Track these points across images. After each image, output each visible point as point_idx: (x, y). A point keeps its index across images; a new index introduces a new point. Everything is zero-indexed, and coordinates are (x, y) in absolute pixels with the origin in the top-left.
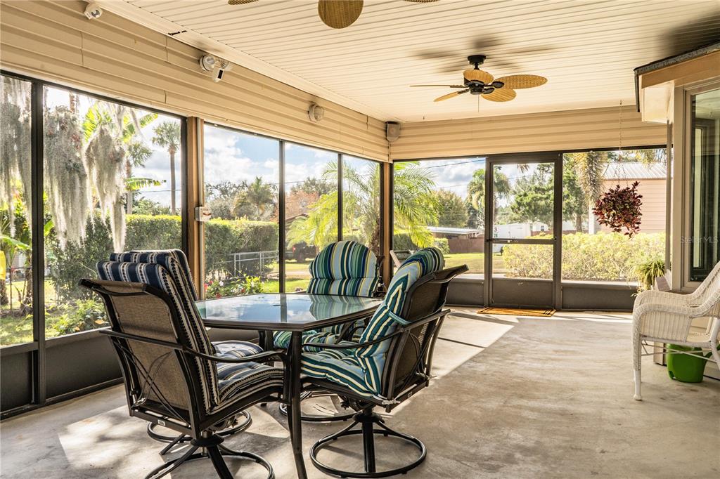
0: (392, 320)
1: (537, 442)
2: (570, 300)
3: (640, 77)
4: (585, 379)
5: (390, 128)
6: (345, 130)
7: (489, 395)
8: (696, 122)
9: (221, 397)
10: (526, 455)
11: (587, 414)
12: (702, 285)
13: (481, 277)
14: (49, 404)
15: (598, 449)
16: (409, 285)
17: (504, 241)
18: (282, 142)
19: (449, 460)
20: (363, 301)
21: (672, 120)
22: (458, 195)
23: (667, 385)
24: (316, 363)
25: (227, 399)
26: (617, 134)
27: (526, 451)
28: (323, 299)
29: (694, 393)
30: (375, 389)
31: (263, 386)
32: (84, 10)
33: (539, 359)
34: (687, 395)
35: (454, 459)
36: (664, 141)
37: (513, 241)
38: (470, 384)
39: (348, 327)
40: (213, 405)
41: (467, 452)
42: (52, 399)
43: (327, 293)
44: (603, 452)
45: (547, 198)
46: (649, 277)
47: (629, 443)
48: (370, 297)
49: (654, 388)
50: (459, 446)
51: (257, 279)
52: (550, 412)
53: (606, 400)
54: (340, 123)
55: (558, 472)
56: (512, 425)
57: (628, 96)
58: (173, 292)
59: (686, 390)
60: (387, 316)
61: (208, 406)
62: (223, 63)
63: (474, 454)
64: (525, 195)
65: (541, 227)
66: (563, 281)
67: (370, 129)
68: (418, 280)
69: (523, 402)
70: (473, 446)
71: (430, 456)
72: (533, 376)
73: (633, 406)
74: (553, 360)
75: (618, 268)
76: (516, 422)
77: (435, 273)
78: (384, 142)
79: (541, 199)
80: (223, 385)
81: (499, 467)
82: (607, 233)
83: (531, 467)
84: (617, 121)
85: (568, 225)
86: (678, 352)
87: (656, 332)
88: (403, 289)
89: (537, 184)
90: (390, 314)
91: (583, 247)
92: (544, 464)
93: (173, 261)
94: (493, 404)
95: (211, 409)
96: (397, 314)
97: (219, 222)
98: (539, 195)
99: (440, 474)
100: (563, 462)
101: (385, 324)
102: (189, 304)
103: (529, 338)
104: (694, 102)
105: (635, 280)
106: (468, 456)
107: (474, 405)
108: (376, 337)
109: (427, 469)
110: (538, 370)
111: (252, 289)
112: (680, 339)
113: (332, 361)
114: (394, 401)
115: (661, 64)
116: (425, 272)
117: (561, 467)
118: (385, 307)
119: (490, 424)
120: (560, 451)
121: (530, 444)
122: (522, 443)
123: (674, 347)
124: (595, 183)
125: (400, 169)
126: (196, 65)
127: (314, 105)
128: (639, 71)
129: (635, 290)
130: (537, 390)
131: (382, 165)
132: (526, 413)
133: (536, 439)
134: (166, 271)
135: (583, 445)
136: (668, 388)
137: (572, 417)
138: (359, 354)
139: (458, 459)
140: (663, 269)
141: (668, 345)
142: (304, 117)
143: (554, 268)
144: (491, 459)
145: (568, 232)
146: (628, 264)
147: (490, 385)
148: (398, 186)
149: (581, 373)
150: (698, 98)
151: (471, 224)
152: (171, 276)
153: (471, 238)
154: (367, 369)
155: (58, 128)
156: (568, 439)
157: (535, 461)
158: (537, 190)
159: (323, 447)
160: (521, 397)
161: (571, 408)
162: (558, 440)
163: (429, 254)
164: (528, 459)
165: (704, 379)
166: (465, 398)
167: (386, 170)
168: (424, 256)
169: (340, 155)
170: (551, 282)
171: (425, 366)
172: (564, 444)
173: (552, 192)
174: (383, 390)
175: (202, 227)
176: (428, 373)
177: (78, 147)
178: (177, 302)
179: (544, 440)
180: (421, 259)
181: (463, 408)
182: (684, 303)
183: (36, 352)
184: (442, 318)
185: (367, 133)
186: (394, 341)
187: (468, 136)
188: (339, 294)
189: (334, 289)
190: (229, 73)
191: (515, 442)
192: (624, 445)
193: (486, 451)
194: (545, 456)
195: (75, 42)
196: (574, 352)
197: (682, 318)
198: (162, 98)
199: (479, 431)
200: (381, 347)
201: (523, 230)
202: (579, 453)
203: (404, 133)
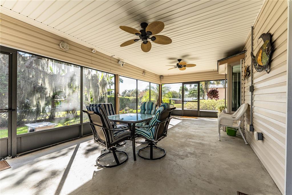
0: (156, 121)
1: (194, 151)
2: (202, 115)
3: (219, 63)
4: (206, 134)
5: (161, 77)
6: (151, 77)
7: (182, 138)
8: (233, 74)
9: (114, 139)
10: (191, 155)
11: (207, 144)
12: (235, 113)
13: (181, 109)
14: (83, 137)
15: (210, 154)
16: (160, 112)
17: (186, 101)
18: (137, 80)
19: (171, 156)
20: (152, 115)
21: (227, 73)
22: (177, 92)
23: (227, 137)
24: (139, 131)
25: (116, 140)
26: (213, 77)
27: (191, 154)
28: (143, 114)
29: (234, 139)
30: (152, 138)
31: (126, 136)
32: (92, 51)
33: (194, 129)
34: (232, 140)
35: (173, 155)
36: (224, 78)
37: (188, 101)
38: (178, 135)
39: (148, 122)
40: (112, 141)
41: (176, 153)
42: (84, 136)
43: (144, 113)
44: (211, 155)
45: (196, 92)
46: (221, 110)
47: (218, 153)
48: (154, 114)
49: (223, 137)
50: (174, 151)
51: (132, 109)
52: (197, 143)
53: (211, 140)
54: (150, 76)
55: (199, 160)
56: (188, 146)
57: (216, 68)
58: (102, 114)
59: (232, 138)
60: (155, 120)
61: (111, 142)
62: (123, 62)
63: (178, 154)
64: (191, 92)
65: (195, 99)
66: (200, 110)
67: (157, 77)
68: (163, 111)
69: (191, 140)
70: (178, 152)
71: (167, 154)
72: (193, 133)
73: (218, 142)
74: (198, 129)
75: (212, 107)
76: (188, 145)
77: (167, 109)
78: (160, 80)
79: (195, 92)
80: (115, 136)
81: (184, 158)
82: (210, 100)
83: (192, 159)
84: (213, 74)
85: (201, 98)
86: (229, 129)
87: (224, 124)
88: (159, 113)
89: (194, 89)
90: (156, 119)
91: (204, 103)
92: (196, 158)
93: (102, 106)
94: (183, 140)
95: (112, 142)
96: (158, 120)
97: (127, 97)
98: (194, 92)
99: (169, 160)
100: (201, 158)
101: (155, 122)
102: (106, 117)
103: (192, 124)
104: (232, 68)
105: (217, 110)
106: (176, 154)
107: (178, 140)
108: (153, 125)
109: (166, 158)
110: (194, 132)
111: (131, 111)
112: (230, 126)
113: (143, 130)
114: (157, 141)
115: (224, 59)
116: (165, 109)
117: (200, 159)
118: (155, 118)
119: (182, 146)
120: (200, 154)
121: (192, 152)
122: (190, 152)
123: (228, 127)
124: (207, 89)
125: (163, 86)
126: (117, 63)
127: (144, 72)
128: (218, 61)
129: (217, 113)
130: (194, 137)
131: (159, 85)
132: (191, 143)
133: (193, 150)
134: (100, 108)
135: (206, 153)
136: (227, 138)
137: (203, 145)
138: (149, 129)
139: (174, 155)
140: (224, 108)
141: (226, 127)
142: (142, 74)
143: (198, 107)
144: (182, 156)
145: (201, 100)
146: (215, 106)
147: (182, 135)
148: (163, 90)
149: (205, 133)
150: (233, 67)
151: (180, 98)
152: (101, 110)
153: (180, 101)
154: (151, 133)
155: (94, 78)
156: (202, 151)
157: (193, 157)
158: (194, 90)
159: (141, 150)
160: (190, 139)
161: (203, 142)
162: (199, 151)
163: (166, 105)
164: (192, 156)
165: (236, 135)
166: (176, 138)
167: (160, 86)
168: (165, 105)
169: (150, 83)
170: (197, 111)
171: (165, 132)
172: (201, 152)
173: (197, 91)
174: (154, 138)
175: (119, 98)
176: (166, 133)
177: (98, 82)
178: (103, 116)
179: (196, 151)
180: (164, 106)
181: (176, 141)
182: (231, 116)
183: (81, 126)
184: (170, 120)
185: (156, 78)
186: (157, 126)
187: (178, 78)
188: (147, 114)
189: (146, 112)
190: (125, 65)
191: (188, 151)
192: (217, 153)
193: (181, 153)
194: (196, 156)
195: (90, 58)
196: (203, 127)
197: (231, 121)
198: (110, 70)
199: (179, 148)
200: (154, 127)
201: (191, 99)
202: (205, 155)
203: (164, 78)
